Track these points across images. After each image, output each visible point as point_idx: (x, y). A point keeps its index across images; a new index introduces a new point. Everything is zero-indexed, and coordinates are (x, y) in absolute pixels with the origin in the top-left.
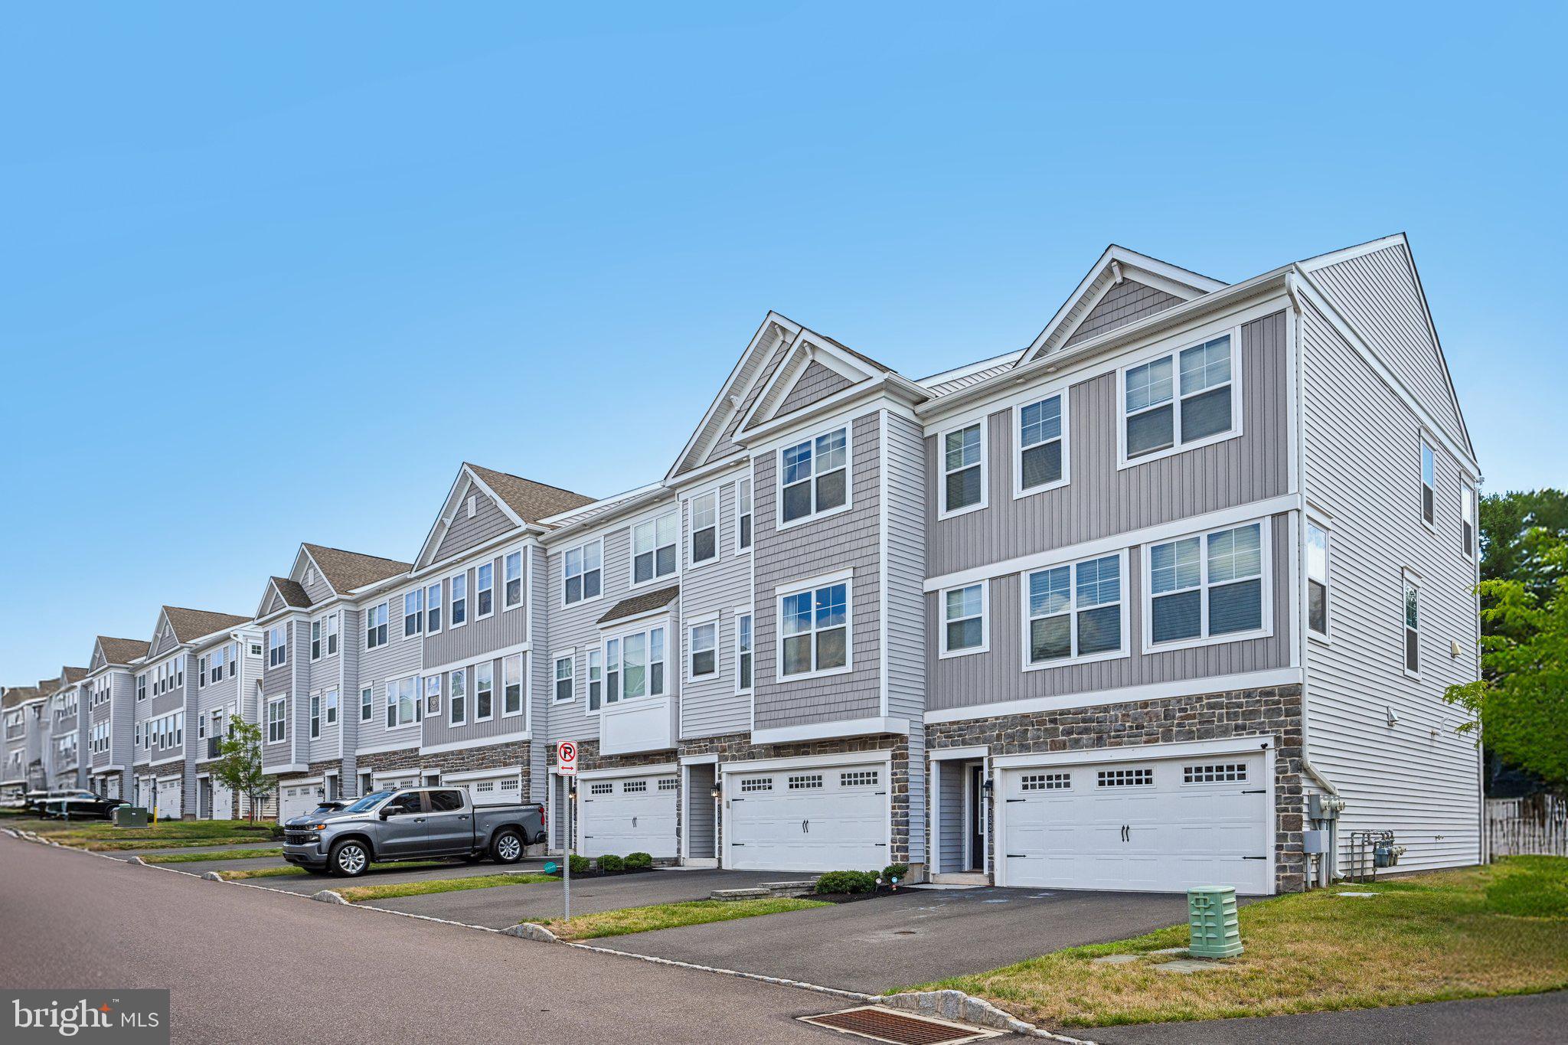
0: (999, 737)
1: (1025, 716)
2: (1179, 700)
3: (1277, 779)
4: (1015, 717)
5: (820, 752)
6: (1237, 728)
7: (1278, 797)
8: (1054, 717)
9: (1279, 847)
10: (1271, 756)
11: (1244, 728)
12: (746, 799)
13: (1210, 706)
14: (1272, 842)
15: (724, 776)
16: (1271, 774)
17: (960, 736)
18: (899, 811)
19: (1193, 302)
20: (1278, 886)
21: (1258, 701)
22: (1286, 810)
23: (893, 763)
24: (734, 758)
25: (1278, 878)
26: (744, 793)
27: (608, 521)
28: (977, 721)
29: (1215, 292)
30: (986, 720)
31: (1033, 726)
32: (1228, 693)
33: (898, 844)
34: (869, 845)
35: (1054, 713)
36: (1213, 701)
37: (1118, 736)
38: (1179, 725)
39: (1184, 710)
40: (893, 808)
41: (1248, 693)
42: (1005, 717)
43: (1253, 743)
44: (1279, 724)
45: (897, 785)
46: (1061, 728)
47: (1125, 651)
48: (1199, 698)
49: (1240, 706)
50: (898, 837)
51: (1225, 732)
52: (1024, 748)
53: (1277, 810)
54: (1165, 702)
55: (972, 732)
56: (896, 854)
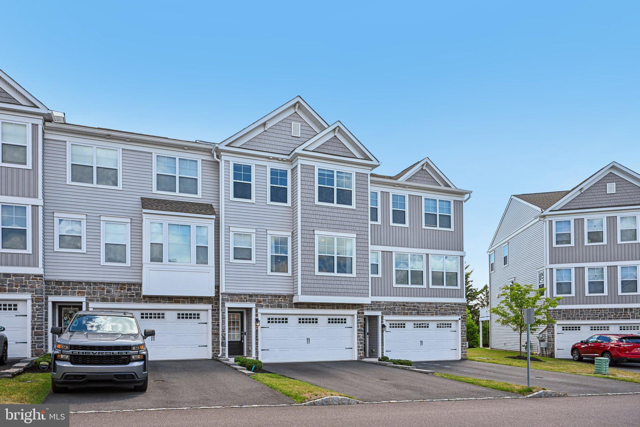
0: (385, 309)
1: (394, 303)
2: (439, 303)
3: (462, 328)
4: (391, 302)
5: (321, 308)
6: (453, 313)
7: (462, 333)
8: (404, 304)
9: (462, 347)
10: (460, 321)
11: (455, 313)
12: (270, 327)
13: (447, 306)
14: (460, 345)
15: (259, 315)
16: (460, 327)
17: (371, 307)
18: (361, 335)
19: (443, 188)
20: (462, 357)
21: (458, 306)
22: (463, 336)
23: (358, 316)
24: (267, 306)
25: (462, 355)
26: (269, 324)
27: (130, 141)
28: (377, 302)
29: (453, 189)
30: (381, 302)
31: (397, 306)
32: (451, 303)
33: (361, 348)
34: (343, 348)
35: (404, 303)
36: (447, 305)
37: (424, 312)
38: (440, 311)
39: (440, 306)
40: (358, 333)
41: (455, 304)
42: (388, 302)
43: (457, 318)
44: (462, 313)
45: (360, 324)
46: (406, 308)
47: (425, 286)
48: (444, 304)
49: (453, 307)
50: (361, 345)
51: (450, 314)
52: (394, 314)
53: (462, 337)
54: (436, 303)
55: (375, 306)
56: (360, 352)
